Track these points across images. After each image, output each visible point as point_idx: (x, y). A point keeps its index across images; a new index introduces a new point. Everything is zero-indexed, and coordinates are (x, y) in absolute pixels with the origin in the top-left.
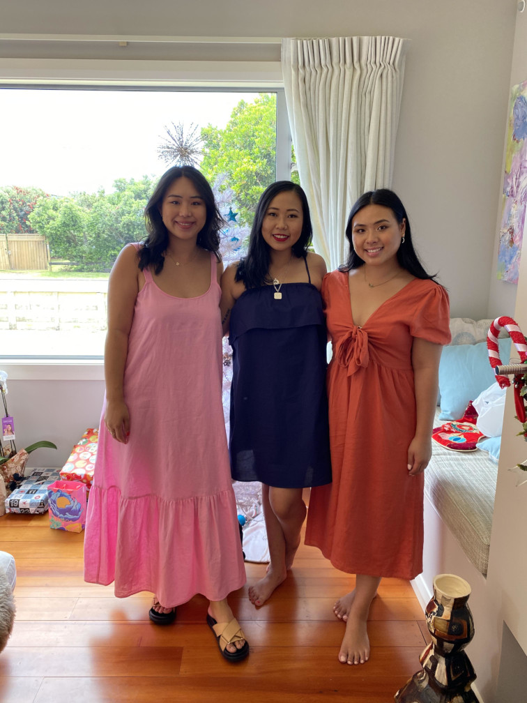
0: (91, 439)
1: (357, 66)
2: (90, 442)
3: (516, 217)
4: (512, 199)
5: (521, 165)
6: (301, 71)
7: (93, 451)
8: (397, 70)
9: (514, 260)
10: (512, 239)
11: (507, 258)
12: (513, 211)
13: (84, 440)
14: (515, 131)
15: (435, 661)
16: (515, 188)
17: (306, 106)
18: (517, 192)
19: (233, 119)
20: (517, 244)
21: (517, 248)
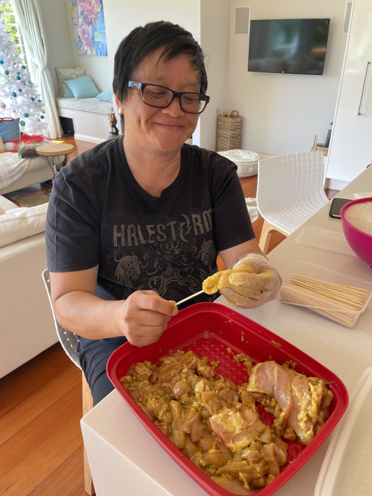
3: (80, 32)
5: (78, 15)
10: (80, 39)
11: (79, 46)
12: (78, 30)
14: (72, 3)
18: (78, 24)
21: (83, 43)
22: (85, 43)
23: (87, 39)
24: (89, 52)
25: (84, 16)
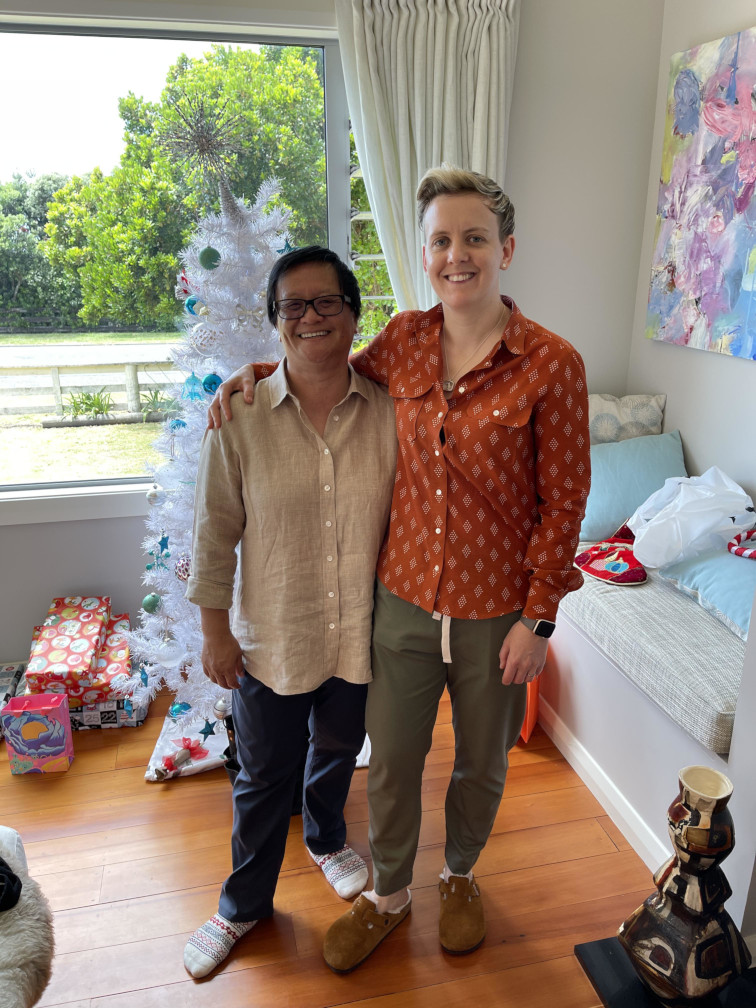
0: (64, 614)
1: (453, 8)
2: (64, 620)
3: (680, 249)
4: (673, 222)
5: (688, 172)
6: (368, 11)
7: (73, 633)
8: (512, 19)
9: (675, 311)
10: (673, 280)
11: (664, 308)
12: (675, 240)
13: (53, 618)
14: (678, 120)
15: (682, 883)
16: (678, 207)
17: (378, 71)
18: (681, 211)
19: (171, 85)
20: (681, 289)
21: (682, 293)
22: (692, 297)
23: (702, 279)
24: (698, 340)
25: (715, 174)
